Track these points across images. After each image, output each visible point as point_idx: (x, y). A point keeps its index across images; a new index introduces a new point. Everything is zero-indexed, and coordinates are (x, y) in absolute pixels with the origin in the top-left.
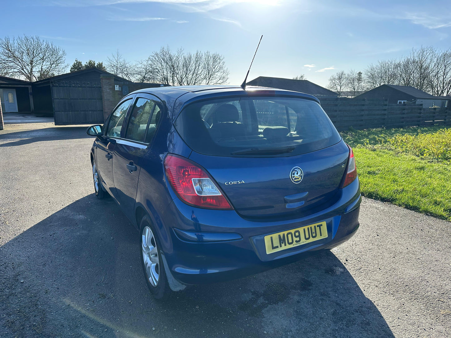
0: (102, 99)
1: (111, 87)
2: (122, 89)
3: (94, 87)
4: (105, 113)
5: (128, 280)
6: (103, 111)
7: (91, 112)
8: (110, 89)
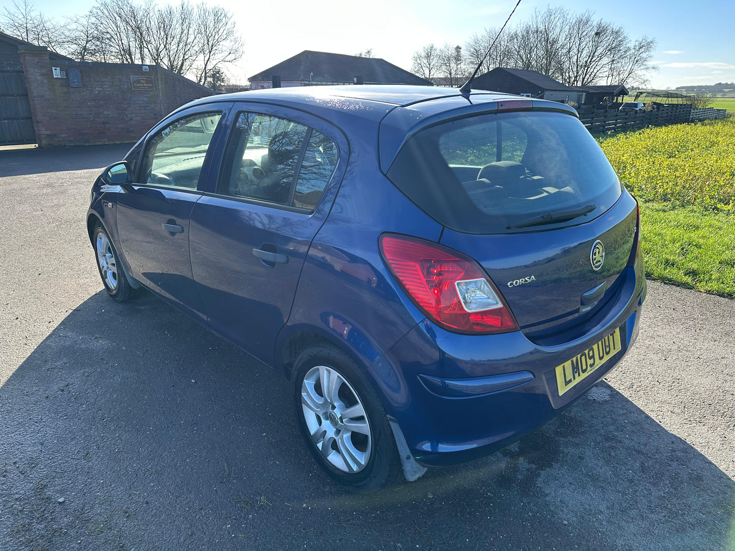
0: (27, 95)
1: (44, 71)
2: (67, 74)
3: (6, 72)
4: (37, 122)
5: (275, 463)
6: (31, 118)
7: (6, 121)
8: (43, 75)
